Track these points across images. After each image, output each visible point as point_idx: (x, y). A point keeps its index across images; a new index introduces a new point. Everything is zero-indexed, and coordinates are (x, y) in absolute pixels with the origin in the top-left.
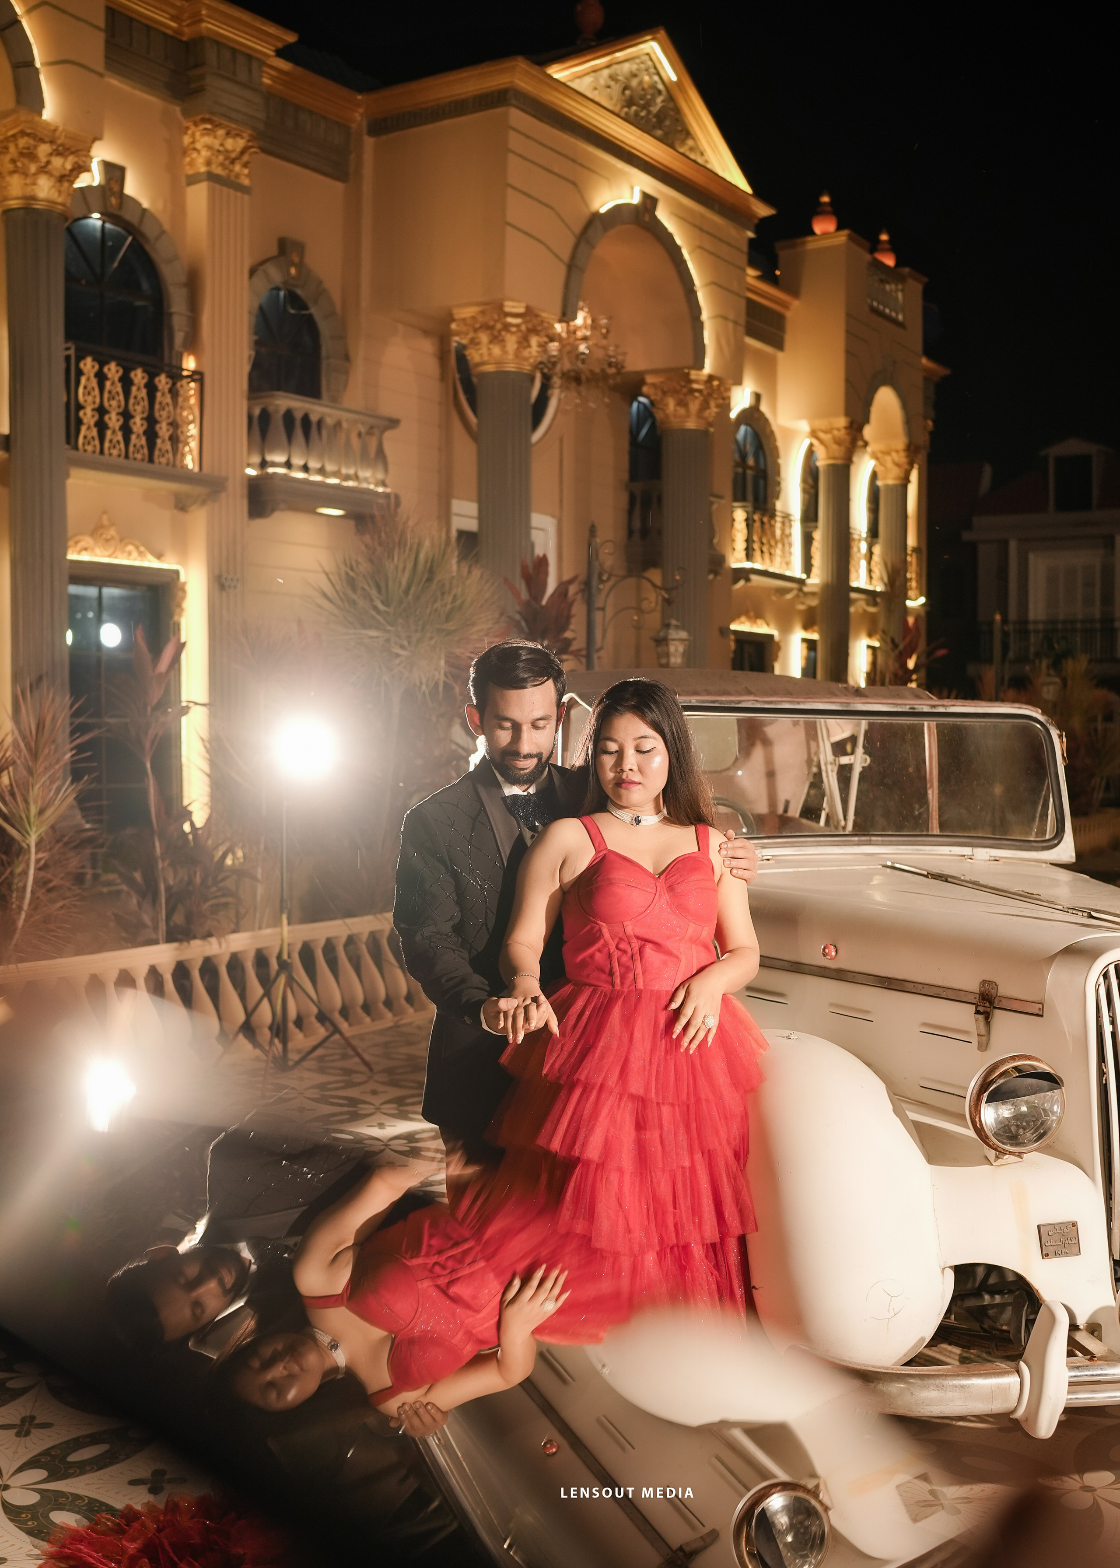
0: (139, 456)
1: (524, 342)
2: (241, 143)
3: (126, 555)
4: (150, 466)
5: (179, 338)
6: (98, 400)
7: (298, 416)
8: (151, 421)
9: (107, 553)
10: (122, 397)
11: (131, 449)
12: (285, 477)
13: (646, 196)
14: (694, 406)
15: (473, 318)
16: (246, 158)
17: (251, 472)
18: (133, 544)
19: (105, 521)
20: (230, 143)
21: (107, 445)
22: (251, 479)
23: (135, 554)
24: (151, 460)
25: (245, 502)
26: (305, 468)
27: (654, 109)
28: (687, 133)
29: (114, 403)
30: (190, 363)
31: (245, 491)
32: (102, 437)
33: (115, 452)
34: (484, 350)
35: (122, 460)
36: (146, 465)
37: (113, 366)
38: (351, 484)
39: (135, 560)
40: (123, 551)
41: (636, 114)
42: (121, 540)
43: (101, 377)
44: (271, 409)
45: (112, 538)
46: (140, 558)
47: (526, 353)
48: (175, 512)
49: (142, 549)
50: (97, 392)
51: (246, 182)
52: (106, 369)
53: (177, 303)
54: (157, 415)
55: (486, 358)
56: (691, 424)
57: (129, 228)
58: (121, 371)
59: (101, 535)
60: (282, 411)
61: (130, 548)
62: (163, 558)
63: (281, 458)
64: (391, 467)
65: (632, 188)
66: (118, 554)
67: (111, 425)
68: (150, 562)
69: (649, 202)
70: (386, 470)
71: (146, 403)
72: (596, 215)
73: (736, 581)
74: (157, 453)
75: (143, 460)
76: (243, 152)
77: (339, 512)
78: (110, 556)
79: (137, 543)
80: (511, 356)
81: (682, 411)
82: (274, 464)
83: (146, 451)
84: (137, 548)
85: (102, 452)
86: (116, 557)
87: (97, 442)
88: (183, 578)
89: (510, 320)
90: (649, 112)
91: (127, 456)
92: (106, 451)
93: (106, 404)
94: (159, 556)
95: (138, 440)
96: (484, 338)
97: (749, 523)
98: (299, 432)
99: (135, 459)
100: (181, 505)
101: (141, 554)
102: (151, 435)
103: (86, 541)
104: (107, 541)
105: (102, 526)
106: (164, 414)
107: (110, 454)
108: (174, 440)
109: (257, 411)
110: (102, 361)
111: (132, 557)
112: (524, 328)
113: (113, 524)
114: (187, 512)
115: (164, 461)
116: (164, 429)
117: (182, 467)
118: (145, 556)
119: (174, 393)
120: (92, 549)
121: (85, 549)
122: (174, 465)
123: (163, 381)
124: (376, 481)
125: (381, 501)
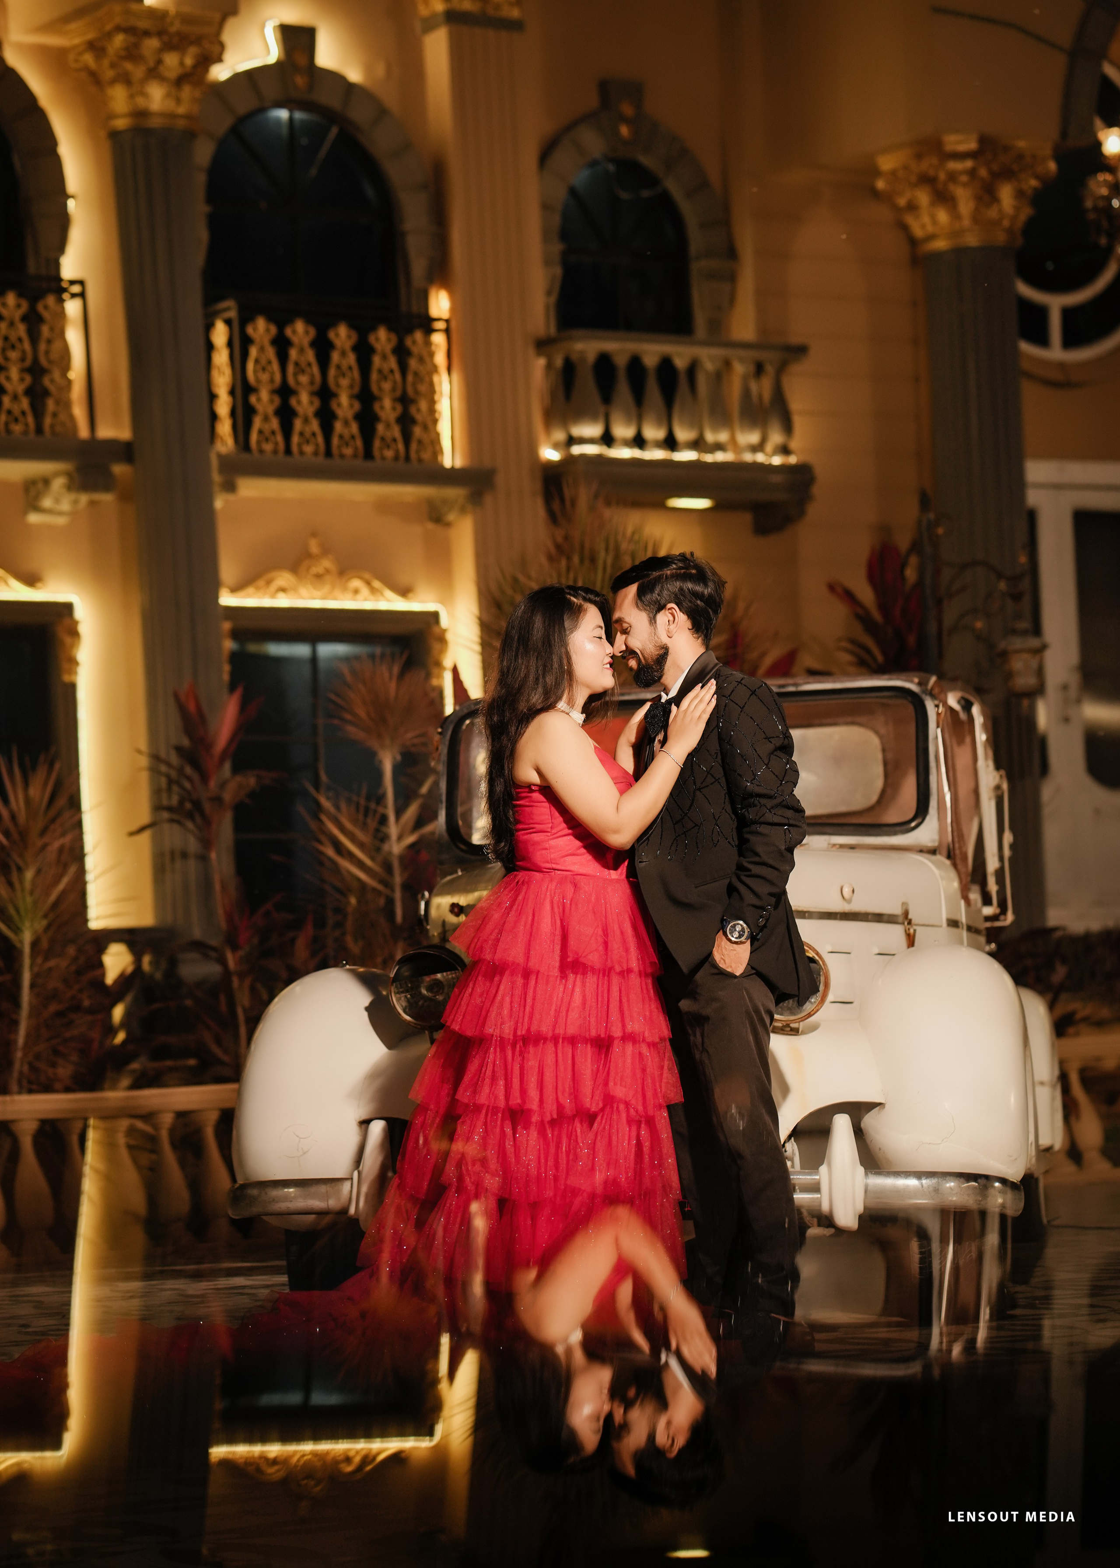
0: (348, 451)
1: (987, 194)
3: (349, 595)
4: (369, 464)
5: (418, 267)
6: (278, 377)
7: (621, 361)
8: (366, 397)
9: (316, 594)
10: (316, 370)
11: (335, 441)
12: (599, 459)
15: (906, 168)
17: (550, 454)
18: (361, 578)
19: (314, 547)
21: (295, 439)
22: (550, 466)
23: (365, 591)
24: (368, 454)
25: (540, 503)
26: (639, 442)
29: (304, 379)
30: (441, 305)
31: (539, 485)
32: (287, 429)
33: (309, 449)
34: (927, 219)
35: (321, 459)
36: (359, 463)
37: (300, 326)
38: (720, 457)
39: (366, 600)
40: (345, 589)
42: (341, 573)
43: (282, 345)
44: (574, 357)
45: (327, 571)
46: (371, 597)
47: (992, 213)
48: (430, 526)
49: (377, 584)
50: (275, 366)
51: (514, 13)
52: (288, 332)
53: (414, 218)
54: (374, 388)
55: (930, 229)
57: (329, 116)
58: (313, 332)
59: (308, 568)
60: (591, 357)
61: (356, 583)
62: (410, 595)
63: (593, 430)
64: (798, 422)
66: (337, 592)
67: (300, 410)
68: (391, 602)
70: (788, 427)
71: (356, 374)
74: (377, 444)
75: (355, 456)
77: (702, 503)
78: (324, 598)
79: (367, 576)
80: (966, 222)
82: (582, 441)
83: (359, 443)
84: (368, 583)
85: (288, 451)
86: (335, 599)
87: (280, 438)
88: (444, 622)
89: (954, 166)
91: (328, 453)
92: (295, 448)
93: (291, 381)
94: (404, 592)
95: (345, 427)
96: (923, 197)
98: (623, 389)
99: (342, 456)
100: (436, 516)
101: (373, 590)
102: (367, 420)
103: (284, 578)
104: (318, 576)
105: (308, 556)
106: (387, 386)
107: (302, 453)
108: (406, 422)
109: (559, 362)
110: (281, 320)
111: (359, 597)
112: (983, 172)
113: (326, 551)
114: (448, 525)
115: (389, 454)
116: (387, 409)
117: (420, 460)
118: (382, 594)
119: (402, 353)
120: (295, 589)
121: (283, 590)
122: (407, 458)
123: (382, 338)
124: (769, 447)
125: (777, 479)
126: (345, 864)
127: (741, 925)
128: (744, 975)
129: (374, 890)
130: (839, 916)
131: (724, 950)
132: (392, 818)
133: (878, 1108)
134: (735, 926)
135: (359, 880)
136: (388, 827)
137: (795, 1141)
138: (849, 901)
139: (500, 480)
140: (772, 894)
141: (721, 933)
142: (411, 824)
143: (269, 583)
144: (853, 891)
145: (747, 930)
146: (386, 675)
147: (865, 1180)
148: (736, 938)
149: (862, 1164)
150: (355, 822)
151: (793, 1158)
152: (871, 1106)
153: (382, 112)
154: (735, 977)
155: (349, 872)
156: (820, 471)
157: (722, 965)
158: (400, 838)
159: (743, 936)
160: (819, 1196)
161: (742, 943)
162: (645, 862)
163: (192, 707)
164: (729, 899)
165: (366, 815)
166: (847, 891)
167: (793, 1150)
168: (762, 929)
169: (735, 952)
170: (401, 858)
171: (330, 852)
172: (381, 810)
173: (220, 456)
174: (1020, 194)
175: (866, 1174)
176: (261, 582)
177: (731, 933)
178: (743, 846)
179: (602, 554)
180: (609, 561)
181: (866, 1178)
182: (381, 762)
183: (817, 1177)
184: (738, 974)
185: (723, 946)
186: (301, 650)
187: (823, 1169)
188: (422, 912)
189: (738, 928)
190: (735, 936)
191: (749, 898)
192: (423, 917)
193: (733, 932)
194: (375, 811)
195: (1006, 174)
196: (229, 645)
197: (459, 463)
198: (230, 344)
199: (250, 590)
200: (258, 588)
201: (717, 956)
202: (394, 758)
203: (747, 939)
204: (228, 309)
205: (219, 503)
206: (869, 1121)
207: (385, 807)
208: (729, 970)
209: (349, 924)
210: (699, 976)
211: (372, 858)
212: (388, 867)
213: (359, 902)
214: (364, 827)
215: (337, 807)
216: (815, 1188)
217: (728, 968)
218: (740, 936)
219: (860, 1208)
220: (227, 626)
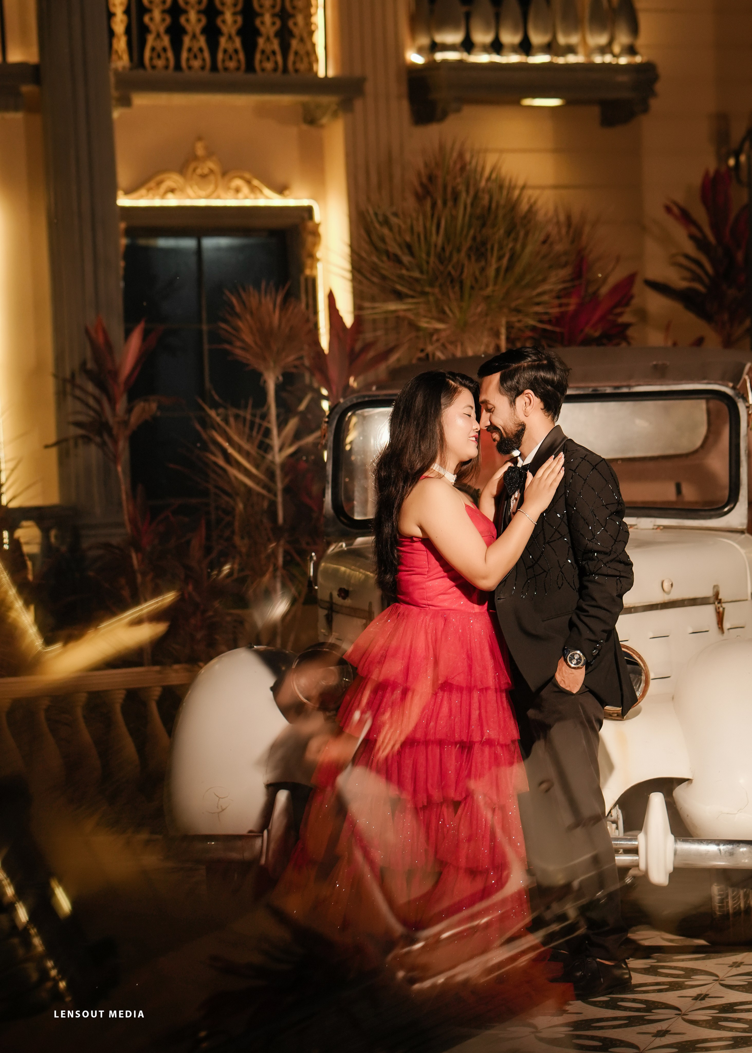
0: (231, 65)
3: (232, 193)
4: (250, 77)
8: (248, 14)
9: (203, 193)
11: (220, 56)
12: (460, 63)
17: (416, 59)
18: (242, 178)
19: (200, 150)
21: (184, 55)
22: (413, 69)
23: (245, 189)
24: (250, 67)
25: (405, 104)
26: (497, 46)
31: (404, 89)
32: (177, 46)
33: (196, 63)
35: (206, 74)
36: (241, 76)
38: (572, 59)
39: (246, 198)
40: (227, 188)
42: (224, 174)
45: (211, 171)
46: (252, 196)
48: (305, 127)
49: (256, 182)
54: (256, 5)
59: (194, 170)
61: (238, 182)
62: (287, 192)
63: (454, 38)
66: (220, 191)
67: (189, 28)
68: (268, 199)
74: (258, 56)
75: (238, 69)
77: (554, 102)
78: (208, 197)
79: (247, 176)
82: (444, 48)
83: (242, 57)
84: (249, 182)
85: (178, 67)
86: (218, 197)
87: (170, 54)
88: (317, 217)
91: (214, 68)
92: (184, 63)
94: (281, 190)
95: (229, 42)
99: (226, 69)
100: (311, 118)
101: (253, 189)
102: (249, 34)
103: (172, 180)
104: (203, 176)
105: (195, 158)
107: (190, 68)
108: (285, 35)
111: (240, 195)
113: (210, 154)
114: (322, 126)
115: (269, 66)
116: (267, 24)
117: (296, 71)
118: (261, 191)
120: (182, 190)
121: (172, 191)
122: (285, 70)
124: (616, 49)
125: (623, 78)
126: (233, 472)
127: (579, 655)
128: (580, 693)
129: (259, 494)
130: (659, 606)
131: (564, 674)
132: (275, 431)
133: (687, 782)
134: (573, 655)
135: (245, 485)
136: (271, 439)
137: (620, 808)
138: (668, 593)
139: (369, 87)
140: (604, 631)
141: (562, 659)
142: (291, 434)
143: (159, 184)
144: (672, 585)
145: (583, 659)
146: (271, 306)
147: (674, 846)
148: (575, 664)
149: (672, 833)
150: (241, 434)
151: (617, 821)
152: (681, 781)
154: (572, 694)
155: (236, 478)
156: (662, 70)
157: (562, 685)
158: (281, 449)
159: (580, 663)
160: (637, 858)
161: (578, 668)
162: (503, 599)
163: (100, 339)
164: (570, 631)
165: (251, 428)
166: (666, 586)
167: (618, 815)
168: (595, 657)
169: (573, 675)
170: (283, 466)
171: (221, 462)
172: (265, 424)
173: (116, 72)
175: (676, 841)
176: (152, 184)
177: (571, 660)
178: (582, 590)
179: (464, 195)
180: (469, 201)
181: (675, 844)
182: (265, 382)
183: (636, 843)
184: (575, 692)
185: (563, 670)
186: (188, 243)
187: (641, 836)
188: (312, 574)
189: (576, 657)
190: (574, 663)
191: (587, 634)
192: (312, 579)
193: (572, 660)
194: (260, 426)
196: (124, 241)
197: (331, 74)
199: (143, 191)
200: (149, 190)
201: (558, 677)
202: (278, 378)
203: (583, 665)
205: (116, 114)
206: (679, 792)
207: (269, 422)
208: (568, 689)
209: (237, 524)
210: (544, 693)
211: (257, 467)
212: (271, 474)
213: (245, 507)
214: (250, 439)
215: (226, 421)
216: (634, 851)
217: (567, 687)
218: (577, 663)
219: (671, 869)
220: (123, 225)
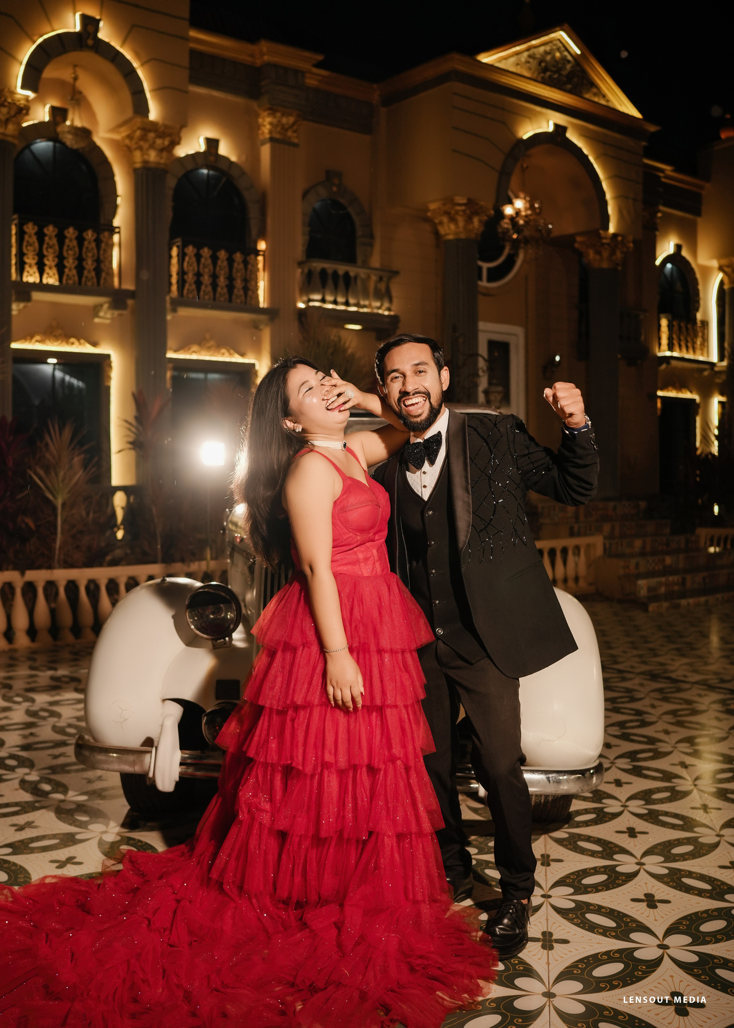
0: (222, 299)
1: (469, 220)
2: (291, 120)
3: (221, 355)
5: (254, 232)
6: (196, 269)
7: (330, 272)
8: (230, 278)
9: (208, 355)
10: (211, 267)
11: (217, 295)
12: (320, 307)
13: (557, 126)
14: (605, 254)
15: (439, 208)
16: (295, 127)
17: (301, 305)
18: (225, 349)
19: (208, 336)
20: (284, 120)
21: (202, 293)
22: (301, 309)
23: (227, 354)
24: (230, 300)
25: (296, 323)
26: (335, 302)
27: (564, 73)
28: (592, 84)
29: (206, 270)
30: (262, 246)
31: (296, 317)
32: (198, 289)
33: (207, 297)
34: (446, 228)
35: (211, 301)
36: (227, 303)
37: (206, 250)
38: (365, 310)
39: (227, 357)
40: (219, 352)
41: (550, 77)
42: (218, 346)
43: (198, 257)
44: (312, 269)
45: (212, 345)
46: (230, 357)
47: (470, 227)
48: (253, 330)
49: (232, 351)
50: (195, 265)
51: (296, 141)
52: (201, 252)
53: (253, 213)
54: (234, 275)
55: (448, 231)
56: (605, 265)
57: (222, 173)
58: (211, 252)
59: (205, 344)
60: (319, 269)
61: (223, 351)
62: (245, 357)
63: (318, 297)
64: (395, 300)
65: (548, 122)
66: (216, 354)
67: (204, 282)
68: (237, 359)
69: (560, 130)
70: (391, 301)
71: (227, 269)
72: (521, 140)
73: (661, 364)
74: (234, 297)
75: (225, 301)
76: (293, 124)
77: (357, 327)
78: (210, 356)
79: (228, 348)
80: (461, 229)
81: (598, 257)
82: (314, 301)
83: (227, 296)
84: (228, 351)
85: (199, 298)
86: (215, 357)
87: (195, 292)
88: (256, 367)
89: (458, 208)
90: (560, 75)
91: (214, 299)
92: (201, 296)
93: (201, 270)
94: (242, 355)
95: (222, 289)
96: (445, 219)
97: (670, 327)
98: (330, 282)
99: (220, 301)
100: (256, 326)
101: (230, 354)
102: (230, 288)
103: (195, 348)
104: (209, 347)
105: (205, 339)
106: (239, 275)
107: (204, 298)
108: (246, 289)
109: (306, 271)
110: (198, 247)
111: (225, 357)
112: (468, 212)
113: (212, 338)
114: (261, 330)
115: (239, 301)
116: (239, 283)
117: (251, 304)
118: (234, 356)
119: (246, 263)
120: (199, 352)
121: (195, 352)
122: (246, 303)
123: (238, 256)
124: (384, 308)
125: (386, 320)
139: (281, 313)
143: (189, 349)
153: (243, 173)
156: (402, 318)
173: (171, 298)
174: (480, 221)
176: (186, 349)
186: (201, 376)
195: (476, 213)
196: (171, 373)
197: (266, 306)
198: (178, 255)
199: (182, 351)
200: (184, 351)
204: (178, 242)
205: (169, 317)
220: (169, 365)
